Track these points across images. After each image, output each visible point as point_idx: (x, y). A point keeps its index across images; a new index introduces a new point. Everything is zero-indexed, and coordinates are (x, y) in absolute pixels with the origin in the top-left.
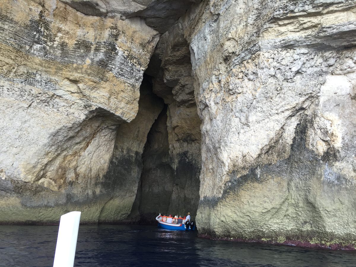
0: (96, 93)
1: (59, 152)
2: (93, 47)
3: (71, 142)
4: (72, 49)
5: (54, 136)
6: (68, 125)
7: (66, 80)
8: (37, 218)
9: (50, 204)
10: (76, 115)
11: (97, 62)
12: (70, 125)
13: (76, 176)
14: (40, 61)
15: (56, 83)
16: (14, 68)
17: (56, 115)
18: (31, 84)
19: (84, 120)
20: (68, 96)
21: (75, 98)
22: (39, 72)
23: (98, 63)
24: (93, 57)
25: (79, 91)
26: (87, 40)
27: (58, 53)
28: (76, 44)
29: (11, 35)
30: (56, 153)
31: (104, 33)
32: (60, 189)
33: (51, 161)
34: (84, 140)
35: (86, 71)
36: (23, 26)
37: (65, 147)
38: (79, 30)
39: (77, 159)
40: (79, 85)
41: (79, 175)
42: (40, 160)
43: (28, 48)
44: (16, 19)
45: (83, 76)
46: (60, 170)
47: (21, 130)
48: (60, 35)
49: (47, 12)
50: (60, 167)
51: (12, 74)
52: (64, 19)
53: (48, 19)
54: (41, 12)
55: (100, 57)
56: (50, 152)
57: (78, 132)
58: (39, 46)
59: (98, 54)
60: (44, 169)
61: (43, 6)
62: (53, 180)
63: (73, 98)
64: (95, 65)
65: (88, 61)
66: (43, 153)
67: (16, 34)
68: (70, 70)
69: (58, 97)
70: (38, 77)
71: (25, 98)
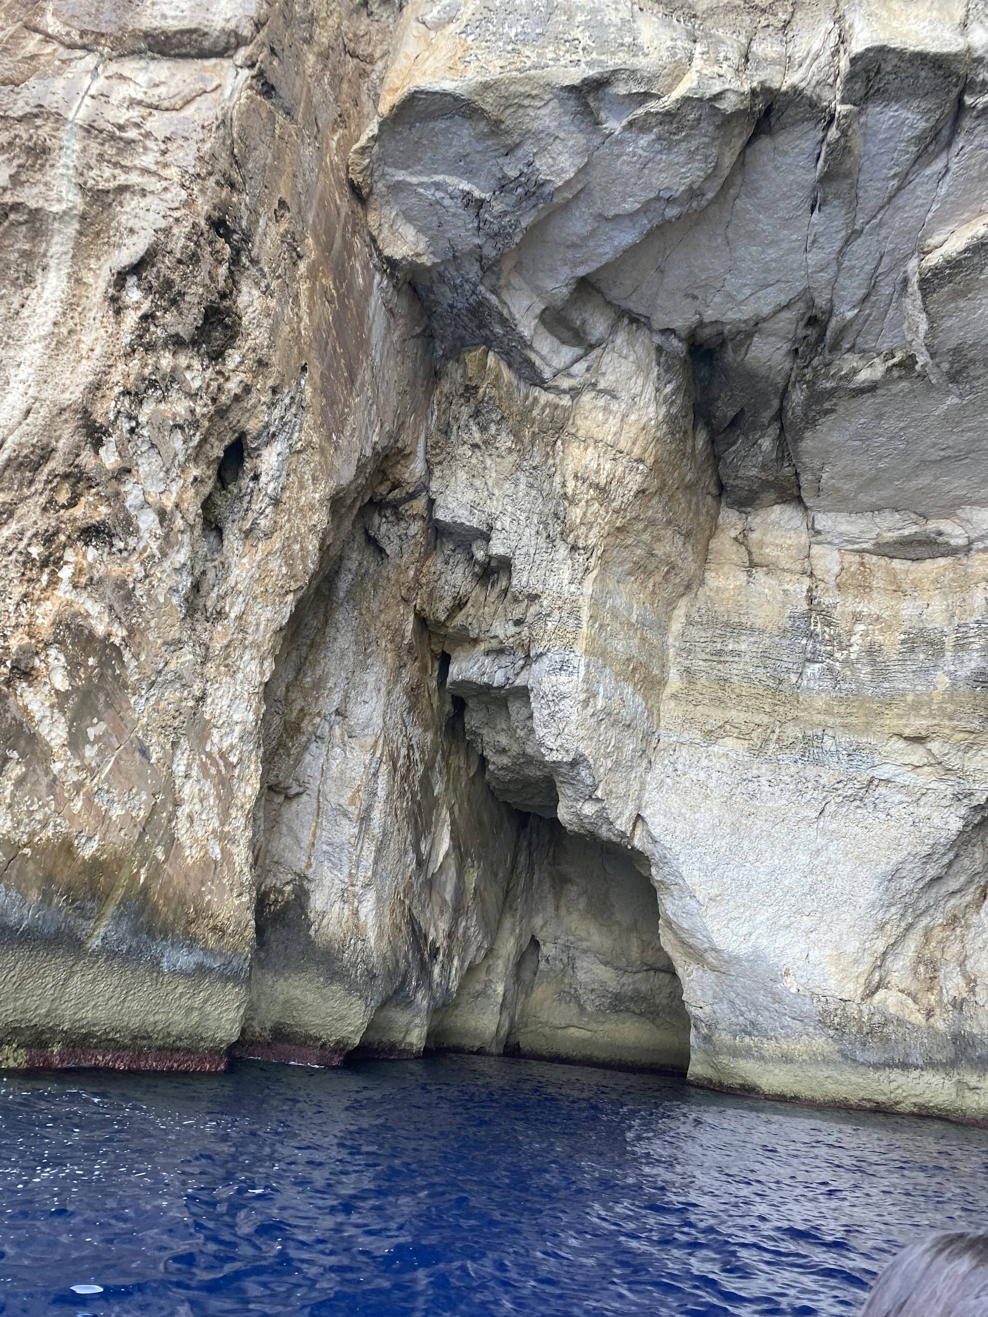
0: (979, 758)
1: (910, 920)
2: (949, 642)
3: (935, 890)
4: (895, 657)
5: (890, 881)
6: (919, 849)
7: (895, 738)
8: (885, 1094)
9: (911, 1060)
10: (937, 821)
11: (968, 678)
12: (926, 850)
13: (968, 984)
14: (825, 703)
15: (873, 750)
16: (773, 732)
17: (885, 827)
18: (817, 762)
19: (961, 833)
20: (907, 778)
21: (926, 778)
22: (830, 732)
23: (971, 681)
24: (952, 668)
25: (933, 762)
26: (930, 627)
27: (864, 672)
28: (903, 642)
29: (756, 662)
30: (903, 924)
31: (971, 597)
32: (932, 1020)
33: (893, 945)
34: (970, 882)
35: (940, 708)
36: (775, 633)
37: (922, 904)
38: (904, 605)
39: (963, 936)
40: (929, 745)
41: (975, 981)
42: (868, 944)
43: (794, 678)
44: (759, 623)
45: (936, 722)
46: (922, 969)
47: (811, 872)
48: (860, 628)
49: (822, 585)
50: (919, 960)
51: (772, 746)
52: (865, 589)
53: (827, 600)
54: (810, 590)
55: (973, 665)
56: (887, 923)
57: (950, 865)
58: (818, 666)
59: (966, 657)
60: (880, 967)
61: (811, 575)
62: (909, 994)
63: (921, 781)
64: (963, 688)
65: (942, 680)
66: (872, 925)
67: (765, 655)
68: (901, 712)
69: (883, 783)
70: (828, 743)
71: (808, 797)
